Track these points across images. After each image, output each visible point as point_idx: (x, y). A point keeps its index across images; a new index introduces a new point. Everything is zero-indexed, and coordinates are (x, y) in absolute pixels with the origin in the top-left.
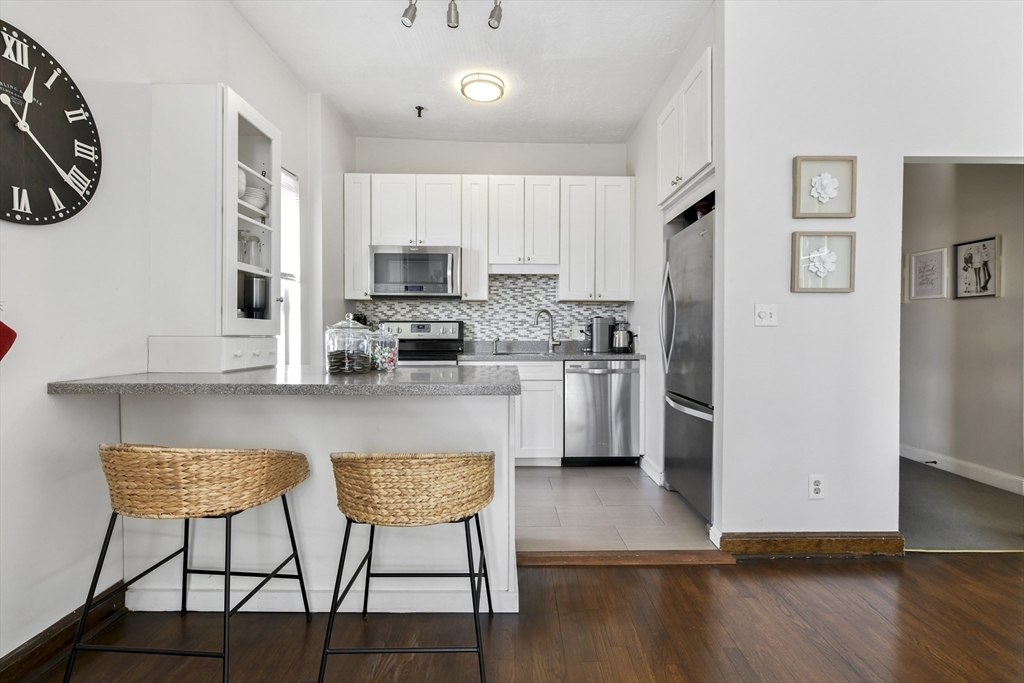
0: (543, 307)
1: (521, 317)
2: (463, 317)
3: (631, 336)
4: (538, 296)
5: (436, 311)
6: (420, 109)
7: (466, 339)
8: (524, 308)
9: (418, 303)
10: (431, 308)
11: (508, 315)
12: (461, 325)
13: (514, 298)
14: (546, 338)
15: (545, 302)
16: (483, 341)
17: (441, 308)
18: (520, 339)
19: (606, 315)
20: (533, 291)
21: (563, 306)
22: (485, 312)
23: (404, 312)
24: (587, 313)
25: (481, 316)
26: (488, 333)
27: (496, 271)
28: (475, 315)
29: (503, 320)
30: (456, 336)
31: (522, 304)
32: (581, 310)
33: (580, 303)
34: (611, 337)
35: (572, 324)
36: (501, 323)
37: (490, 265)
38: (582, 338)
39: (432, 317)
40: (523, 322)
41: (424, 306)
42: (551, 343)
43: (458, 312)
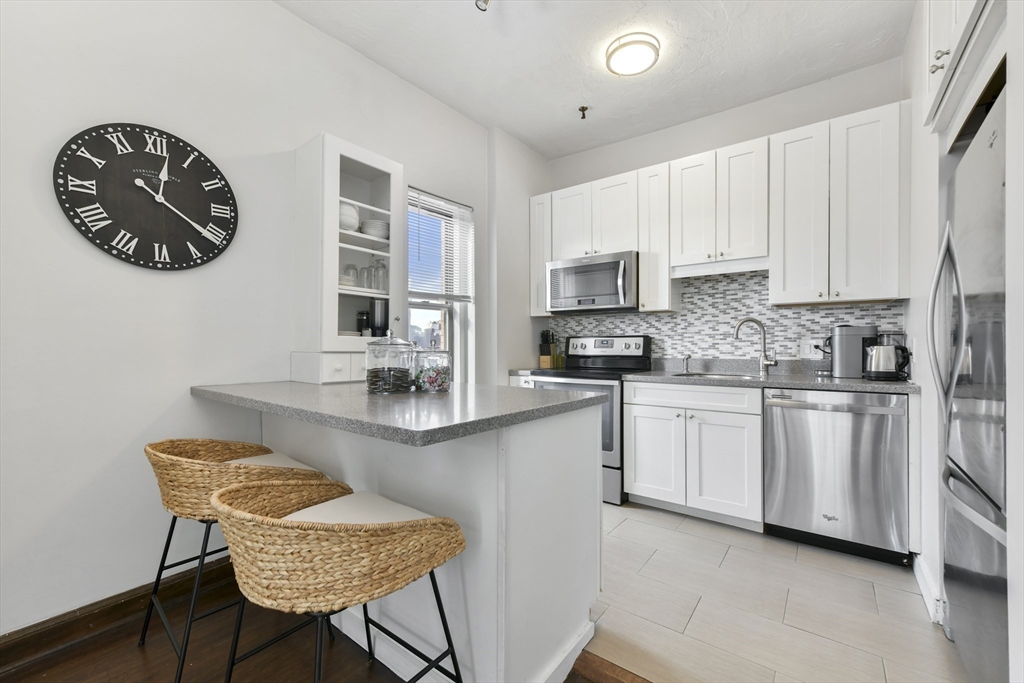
0: (754, 316)
1: (723, 329)
2: (651, 332)
3: (904, 356)
4: (747, 302)
5: (622, 325)
6: (583, 109)
7: (654, 356)
8: (727, 318)
9: (604, 317)
10: (617, 322)
11: (706, 327)
12: (648, 341)
13: (713, 305)
14: (757, 355)
15: (757, 308)
16: (675, 358)
17: (627, 322)
18: (722, 357)
19: (862, 323)
20: (740, 295)
21: (789, 313)
22: (677, 324)
23: (591, 327)
24: (827, 321)
25: (672, 329)
26: (679, 348)
27: (680, 274)
28: (665, 328)
29: (699, 333)
30: (640, 352)
31: (725, 313)
32: (817, 317)
33: (813, 307)
34: (865, 355)
35: (800, 336)
36: (697, 337)
37: (673, 268)
38: (818, 356)
39: (618, 332)
40: (726, 335)
41: (610, 320)
42: (763, 362)
43: (645, 325)
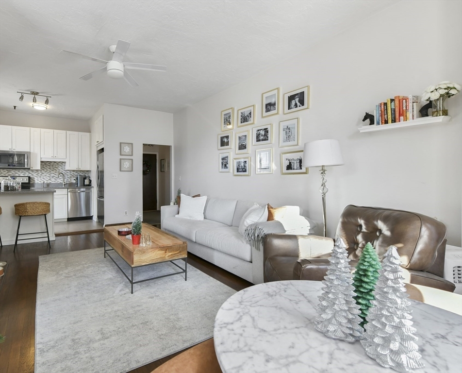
0: (61, 172)
1: (52, 175)
2: (30, 175)
3: (90, 181)
4: (59, 168)
5: (18, 173)
6: (15, 107)
7: (31, 182)
8: (54, 172)
9: (11, 170)
10: (17, 172)
11: (48, 174)
12: (29, 178)
13: (50, 168)
14: (62, 182)
15: (61, 170)
16: (38, 183)
17: (21, 172)
18: (52, 182)
19: (82, 174)
20: (57, 166)
21: (68, 172)
22: (39, 173)
23: (5, 173)
24: (76, 174)
25: (37, 175)
26: (40, 180)
27: (43, 160)
28: (35, 174)
29: (46, 176)
30: (27, 182)
31: (53, 170)
32: (74, 173)
33: (74, 171)
34: (84, 181)
35: (71, 177)
36: (45, 177)
37: (41, 158)
38: (75, 182)
39: (17, 175)
40: (53, 177)
41: (14, 171)
42: (63, 183)
43: (28, 173)
